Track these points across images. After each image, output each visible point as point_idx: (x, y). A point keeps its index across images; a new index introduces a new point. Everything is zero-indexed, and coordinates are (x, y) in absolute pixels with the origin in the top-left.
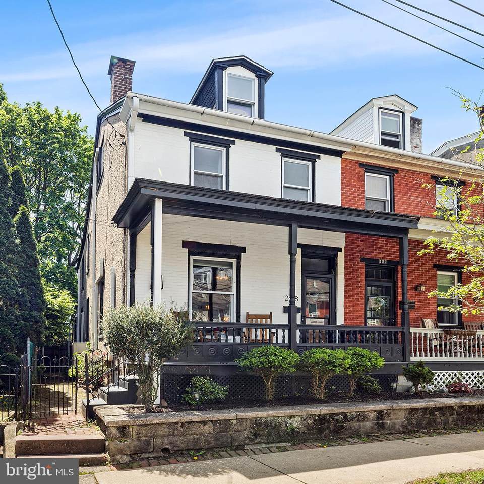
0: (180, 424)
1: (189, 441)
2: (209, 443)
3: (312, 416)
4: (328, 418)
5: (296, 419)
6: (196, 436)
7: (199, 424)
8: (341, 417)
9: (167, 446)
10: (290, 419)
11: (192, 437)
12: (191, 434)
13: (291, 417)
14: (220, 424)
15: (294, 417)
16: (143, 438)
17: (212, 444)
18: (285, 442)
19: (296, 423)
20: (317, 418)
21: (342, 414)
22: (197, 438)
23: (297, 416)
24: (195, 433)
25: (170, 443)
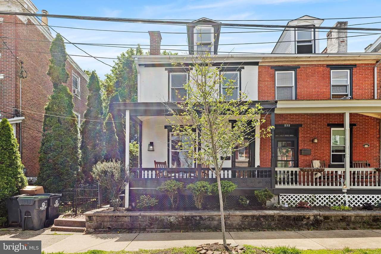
0: (114, 217)
1: (119, 224)
2: (128, 226)
3: (182, 217)
4: (190, 218)
5: (172, 217)
6: (122, 223)
7: (123, 217)
8: (198, 218)
9: (109, 226)
10: (169, 217)
11: (120, 223)
12: (120, 222)
13: (169, 216)
14: (133, 218)
15: (171, 216)
16: (99, 222)
17: (130, 227)
18: (168, 228)
19: (172, 219)
20: (184, 218)
21: (199, 216)
22: (123, 224)
23: (173, 216)
24: (121, 221)
25: (111, 225)
